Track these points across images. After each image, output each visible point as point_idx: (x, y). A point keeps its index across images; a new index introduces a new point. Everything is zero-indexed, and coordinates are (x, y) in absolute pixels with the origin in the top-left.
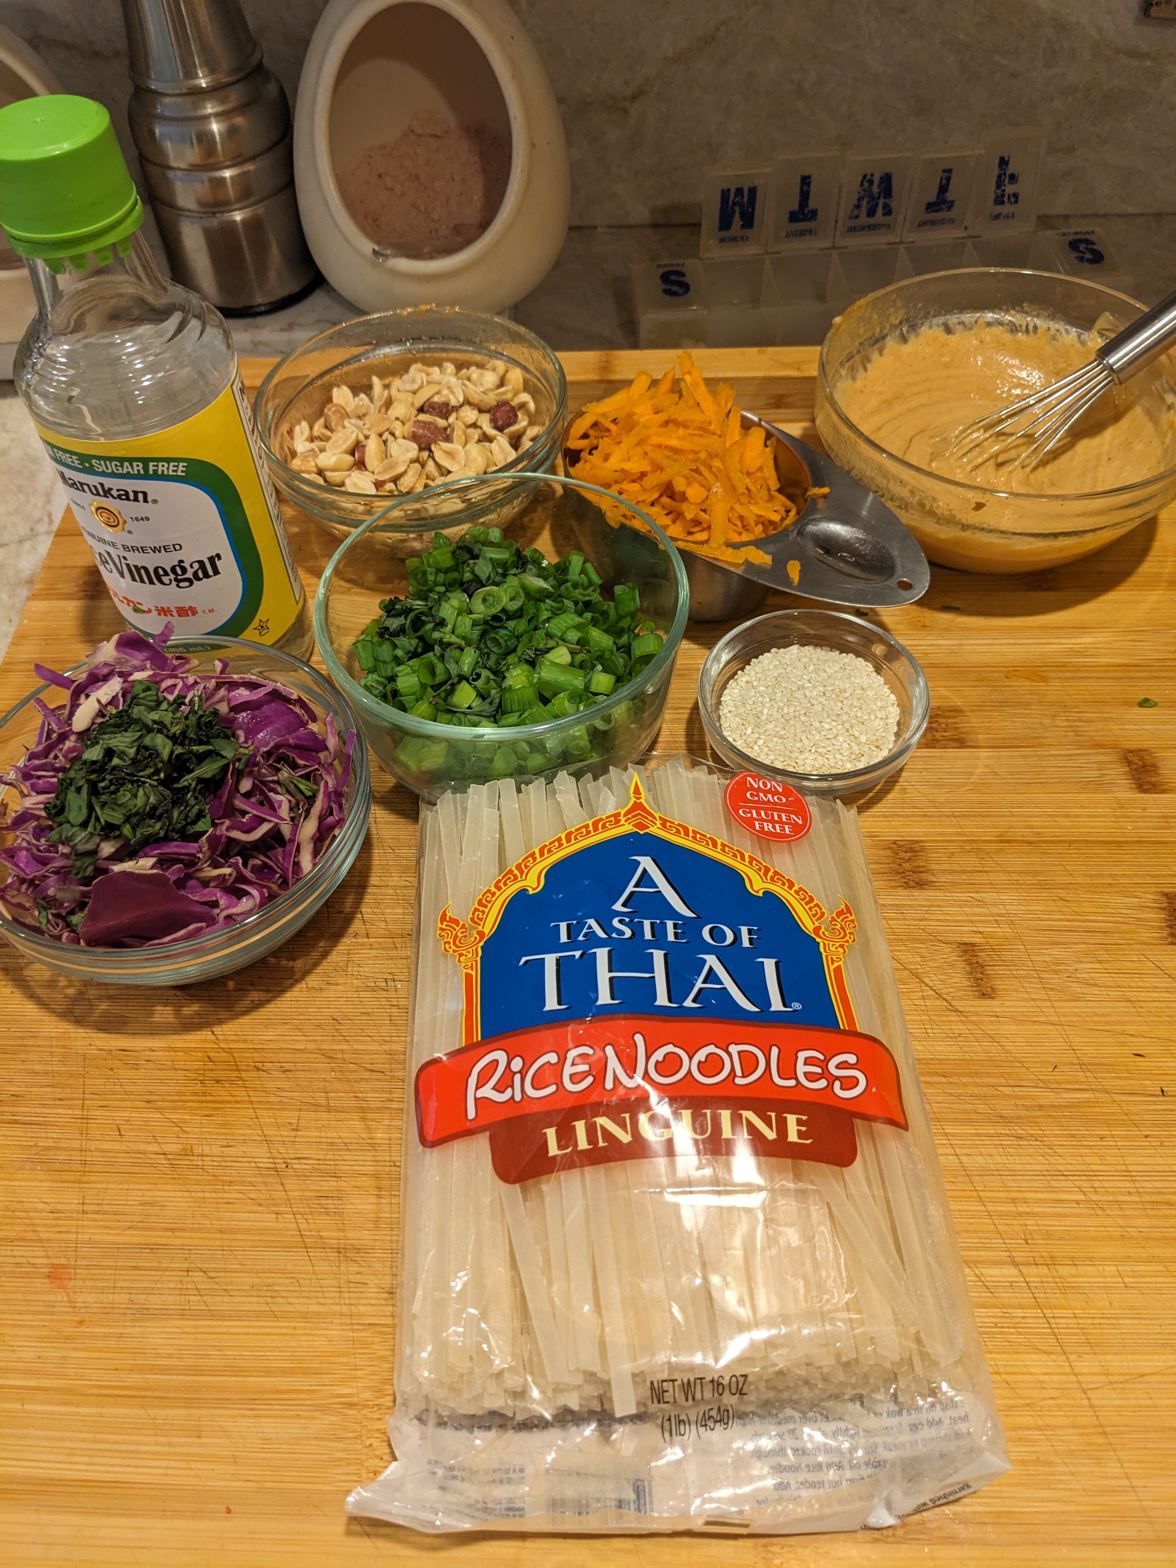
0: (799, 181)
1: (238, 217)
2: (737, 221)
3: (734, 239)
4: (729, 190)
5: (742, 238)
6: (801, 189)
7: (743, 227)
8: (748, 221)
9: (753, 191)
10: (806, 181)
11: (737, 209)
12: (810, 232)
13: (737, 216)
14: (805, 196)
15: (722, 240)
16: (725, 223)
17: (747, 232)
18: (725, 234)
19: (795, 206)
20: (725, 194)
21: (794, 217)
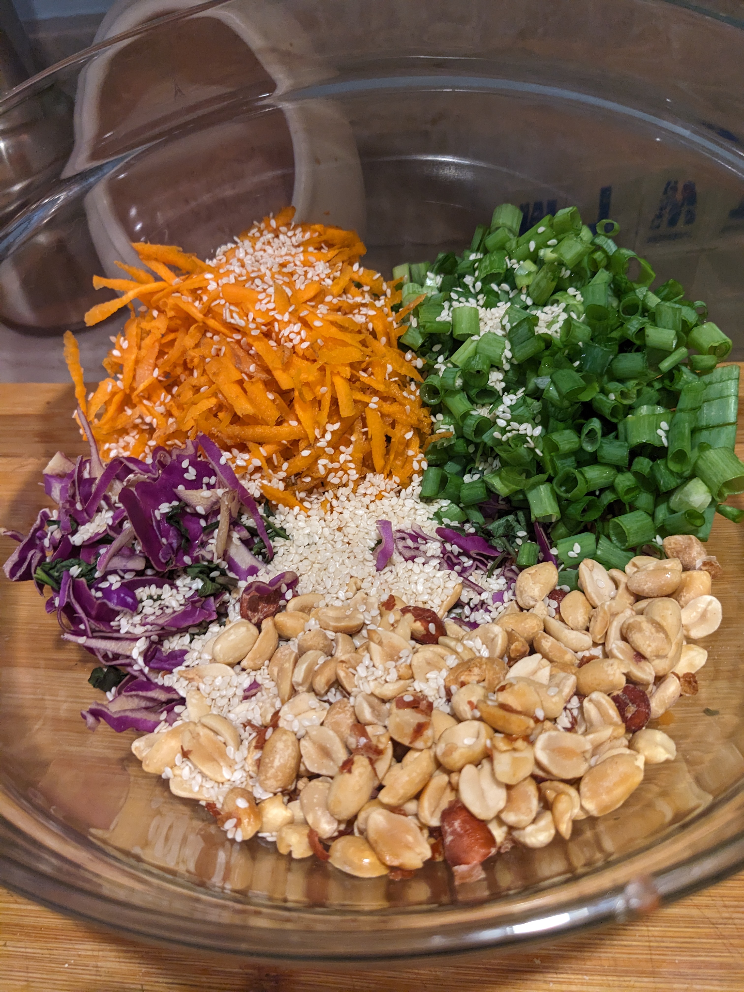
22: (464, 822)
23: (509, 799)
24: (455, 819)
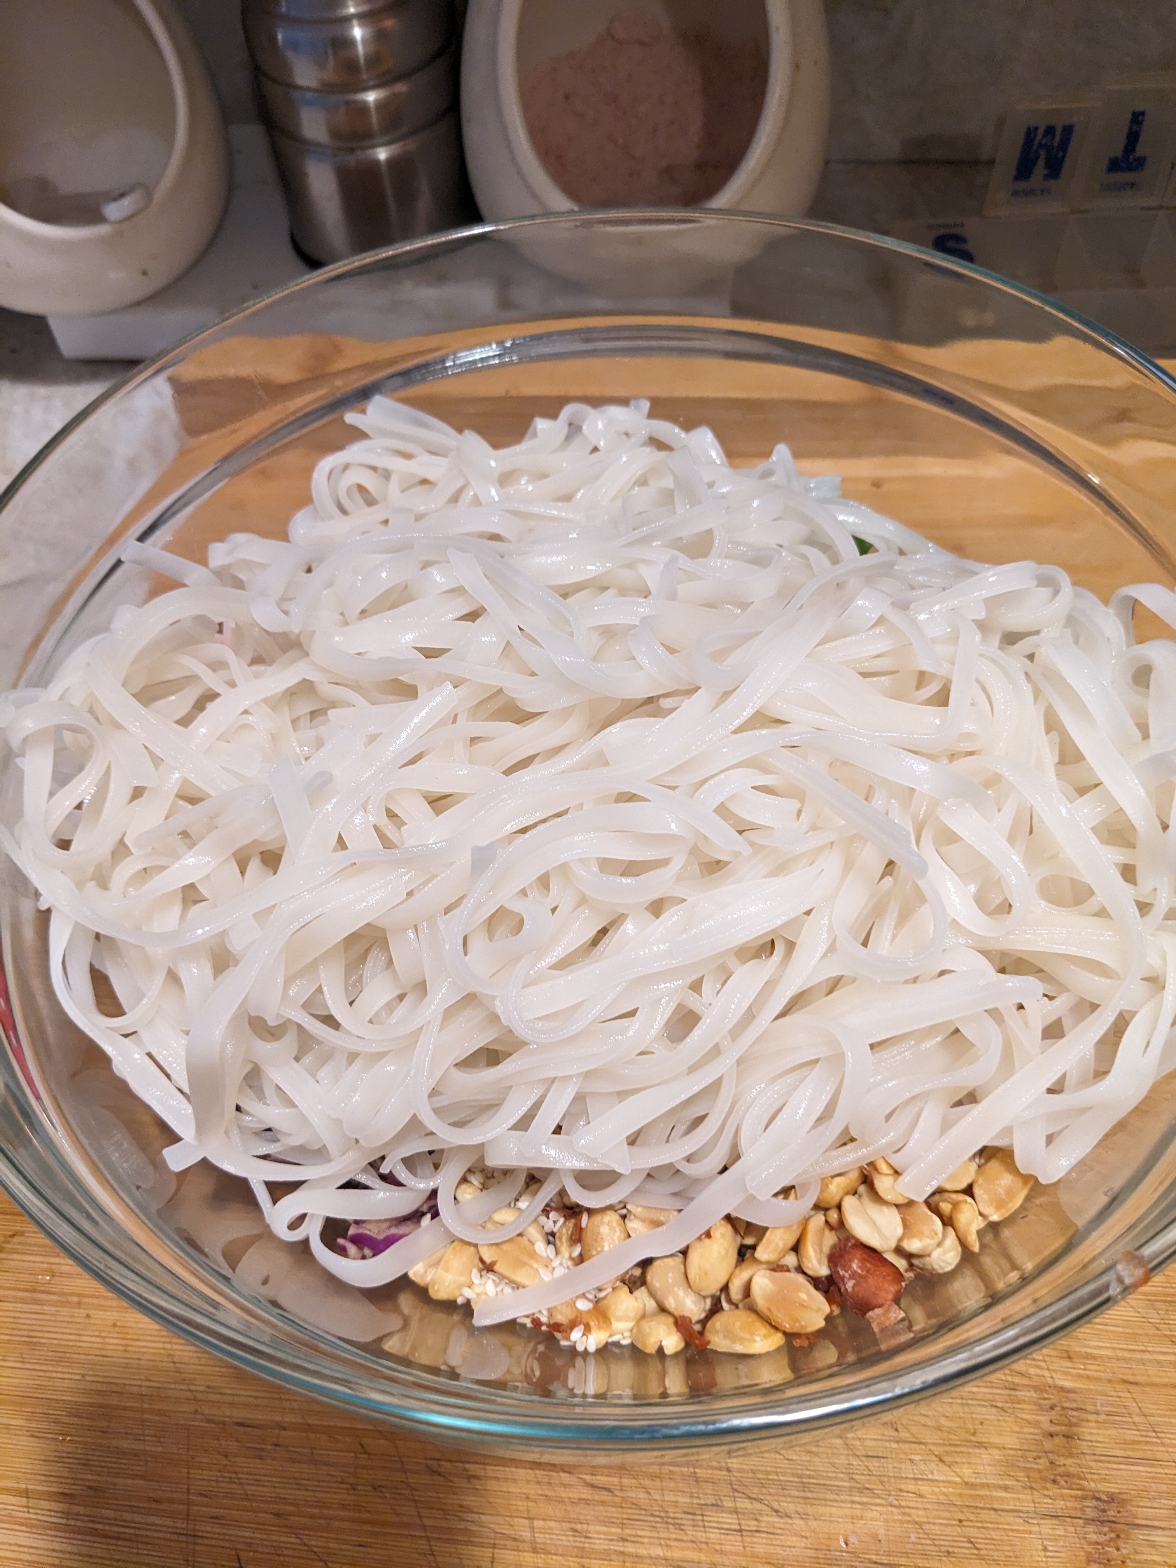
0: (1128, 117)
1: (382, 154)
2: (1040, 169)
3: (1031, 193)
4: (1036, 129)
5: (1042, 192)
6: (1130, 129)
7: (1046, 177)
8: (1055, 169)
9: (1068, 130)
10: (1137, 118)
11: (1043, 153)
12: (1133, 185)
13: (1041, 162)
14: (1133, 138)
15: (1016, 193)
16: (1024, 170)
17: (1052, 183)
18: (1022, 185)
19: (1118, 152)
20: (1030, 133)
21: (1114, 166)
22: (863, 1261)
23: (906, 1225)
24: (851, 1261)
